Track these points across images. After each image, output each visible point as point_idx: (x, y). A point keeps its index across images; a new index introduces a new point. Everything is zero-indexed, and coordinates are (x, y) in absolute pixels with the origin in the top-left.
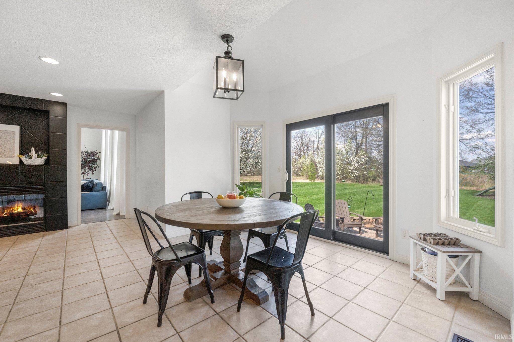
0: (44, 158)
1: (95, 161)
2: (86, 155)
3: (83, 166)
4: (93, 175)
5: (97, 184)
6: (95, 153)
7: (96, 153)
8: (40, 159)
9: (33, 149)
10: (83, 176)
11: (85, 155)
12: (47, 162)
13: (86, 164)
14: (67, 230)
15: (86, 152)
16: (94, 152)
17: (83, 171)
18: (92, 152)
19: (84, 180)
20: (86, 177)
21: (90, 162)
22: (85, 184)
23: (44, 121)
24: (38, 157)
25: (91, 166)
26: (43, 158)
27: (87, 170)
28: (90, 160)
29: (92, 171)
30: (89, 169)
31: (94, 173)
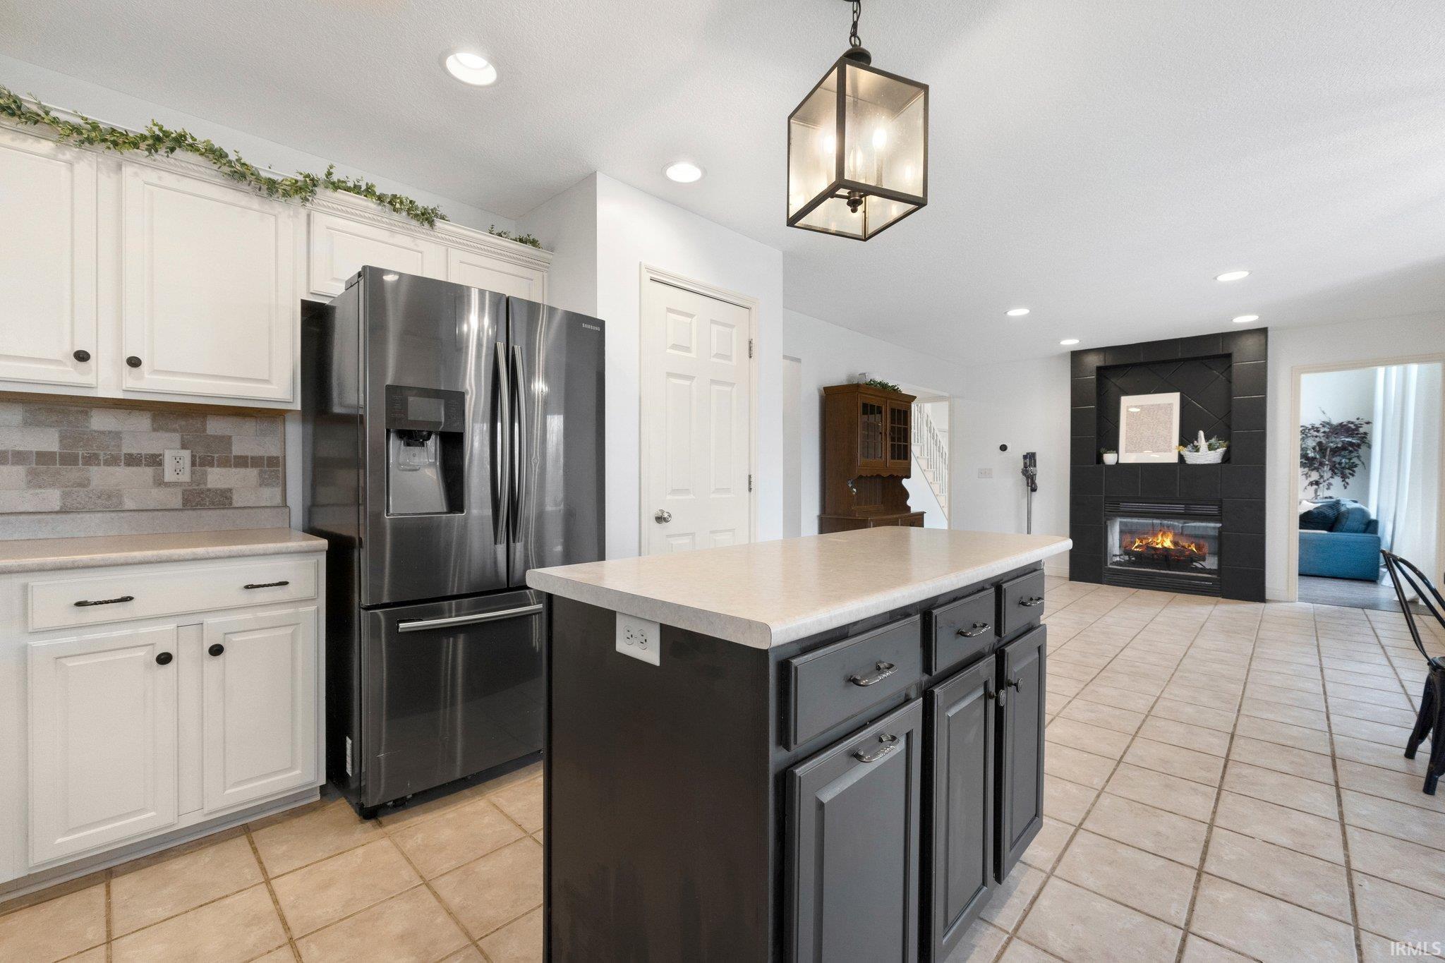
0: (1221, 450)
1: (1350, 449)
2: (1324, 432)
3: (1315, 464)
4: (1345, 488)
5: (1349, 511)
6: (1352, 426)
7: (1355, 425)
8: (1212, 452)
9: (1201, 433)
10: (1316, 491)
11: (1323, 434)
12: (1226, 458)
13: (1324, 457)
14: (1262, 605)
15: (1324, 426)
16: (1349, 422)
17: (1315, 476)
18: (1345, 423)
19: (1316, 501)
20: (1324, 492)
21: (1335, 451)
22: (1315, 511)
23: (1221, 376)
24: (1211, 448)
25: (1340, 463)
26: (1218, 450)
27: (1327, 475)
28: (1335, 446)
29: (1344, 477)
30: (1333, 471)
31: (1347, 484)
